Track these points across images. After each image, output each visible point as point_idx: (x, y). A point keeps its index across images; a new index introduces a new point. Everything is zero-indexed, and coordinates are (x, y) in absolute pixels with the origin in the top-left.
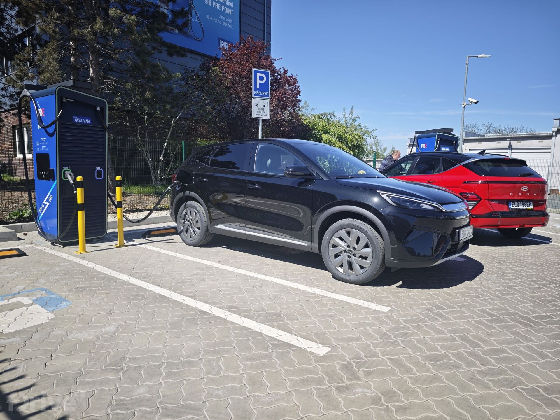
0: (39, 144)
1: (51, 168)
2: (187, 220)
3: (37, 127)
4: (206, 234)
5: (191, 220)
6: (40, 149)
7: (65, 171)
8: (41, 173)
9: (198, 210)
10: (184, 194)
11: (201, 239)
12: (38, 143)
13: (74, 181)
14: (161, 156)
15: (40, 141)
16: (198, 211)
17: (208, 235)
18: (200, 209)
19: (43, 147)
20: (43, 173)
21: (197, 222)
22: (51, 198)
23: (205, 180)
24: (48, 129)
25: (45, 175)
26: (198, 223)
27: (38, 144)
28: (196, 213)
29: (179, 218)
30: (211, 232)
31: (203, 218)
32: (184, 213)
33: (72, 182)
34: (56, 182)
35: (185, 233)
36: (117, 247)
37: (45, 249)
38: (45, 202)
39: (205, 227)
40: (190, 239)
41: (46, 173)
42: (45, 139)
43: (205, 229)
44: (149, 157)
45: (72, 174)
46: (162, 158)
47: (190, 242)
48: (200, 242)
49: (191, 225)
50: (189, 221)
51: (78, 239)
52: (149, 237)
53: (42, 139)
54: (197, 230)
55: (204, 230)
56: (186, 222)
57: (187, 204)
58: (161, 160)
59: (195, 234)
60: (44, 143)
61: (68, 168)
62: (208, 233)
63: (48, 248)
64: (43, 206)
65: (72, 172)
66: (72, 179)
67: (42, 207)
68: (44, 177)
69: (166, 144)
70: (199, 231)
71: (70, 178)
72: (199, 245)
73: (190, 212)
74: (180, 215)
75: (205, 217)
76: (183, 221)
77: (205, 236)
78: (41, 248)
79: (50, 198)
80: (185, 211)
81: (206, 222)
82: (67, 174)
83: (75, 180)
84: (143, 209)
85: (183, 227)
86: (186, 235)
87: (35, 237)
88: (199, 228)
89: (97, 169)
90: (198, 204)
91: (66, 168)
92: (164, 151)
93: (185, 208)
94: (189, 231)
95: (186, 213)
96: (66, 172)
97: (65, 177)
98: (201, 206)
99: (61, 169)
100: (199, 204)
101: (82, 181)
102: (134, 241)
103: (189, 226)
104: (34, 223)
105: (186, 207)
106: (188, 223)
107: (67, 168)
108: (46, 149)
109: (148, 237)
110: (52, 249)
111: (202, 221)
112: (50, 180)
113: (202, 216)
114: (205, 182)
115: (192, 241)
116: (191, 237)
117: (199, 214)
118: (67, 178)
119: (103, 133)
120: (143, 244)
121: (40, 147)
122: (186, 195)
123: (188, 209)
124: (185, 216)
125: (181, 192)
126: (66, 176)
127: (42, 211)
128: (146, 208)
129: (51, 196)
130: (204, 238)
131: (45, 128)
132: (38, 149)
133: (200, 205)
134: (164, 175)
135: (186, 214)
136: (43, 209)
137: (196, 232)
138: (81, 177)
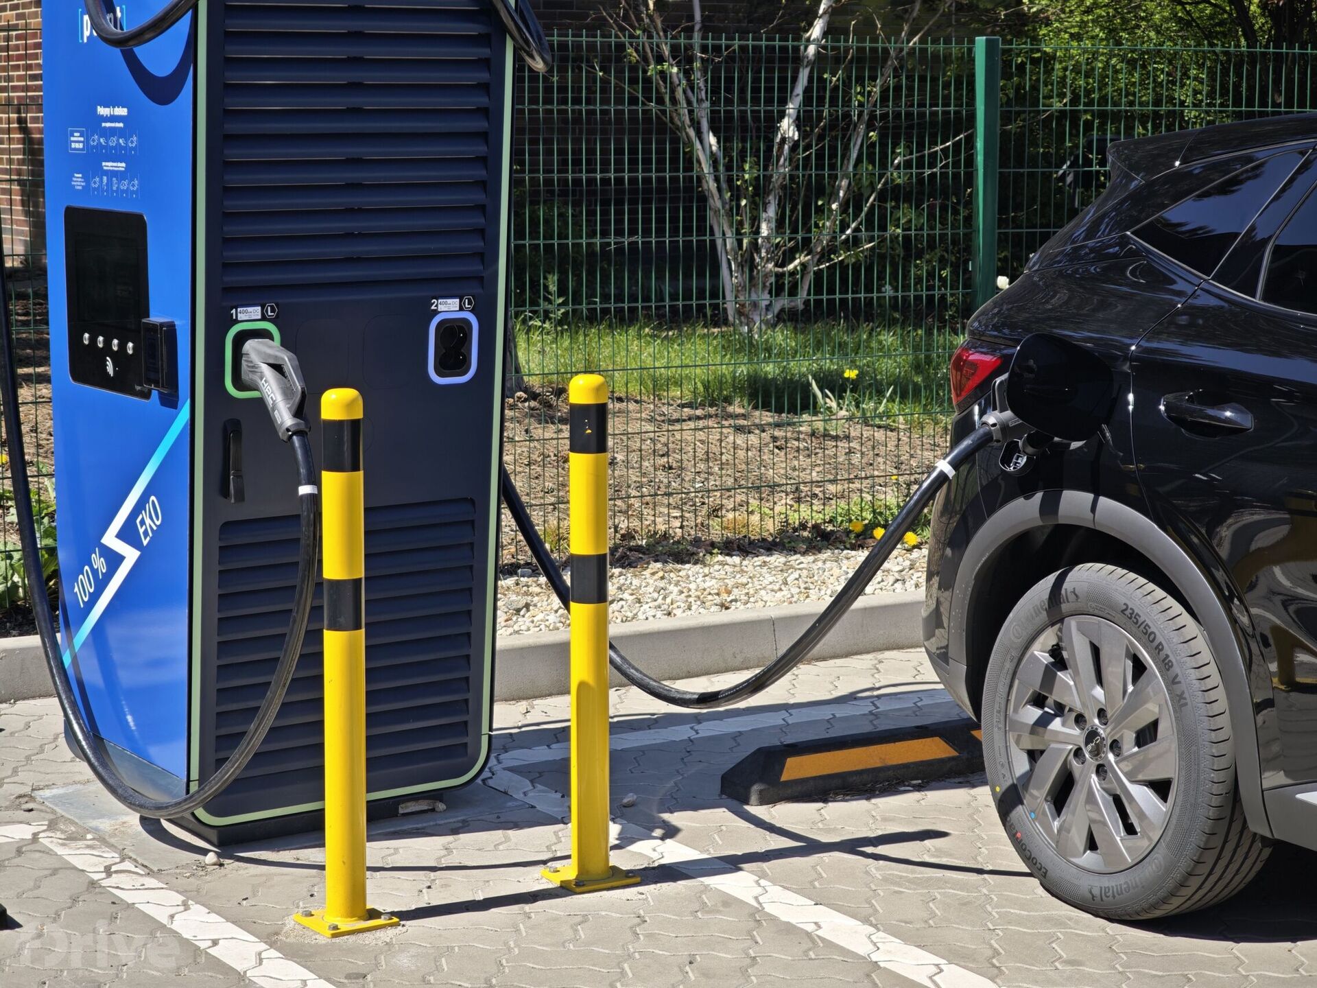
0: (86, 143)
1: (156, 317)
2: (1060, 709)
3: (76, 29)
4: (1217, 842)
5: (1101, 713)
6: (86, 179)
7: (241, 338)
8: (93, 340)
9: (1159, 648)
10: (1050, 506)
11: (1177, 875)
12: (77, 137)
13: (298, 413)
14: (782, 115)
15: (93, 124)
16: (1157, 650)
17: (1230, 846)
18: (1176, 638)
19: (108, 165)
20: (108, 343)
21: (1147, 735)
22: (149, 522)
23: (1228, 414)
24: (142, 52)
25: (120, 357)
26: (1152, 748)
27: (77, 142)
28: (1139, 668)
29: (1002, 689)
30: (1257, 826)
31: (1204, 710)
32: (1040, 653)
33: (285, 418)
34: (184, 415)
35: (1047, 808)
36: (565, 890)
37: (108, 871)
38: (110, 539)
39: (1216, 789)
40: (1088, 859)
41: (122, 346)
42: (122, 111)
43: (1216, 801)
44: (705, 125)
45: (286, 358)
46: (788, 128)
47: (1088, 885)
48: (1172, 894)
49: (1096, 752)
50: (1080, 719)
51: (321, 797)
52: (768, 799)
53: (103, 111)
54: (1142, 796)
55: (1205, 812)
56: (1056, 724)
57: (1068, 585)
58: (783, 140)
59: (1130, 829)
60: (113, 142)
61: (264, 318)
62: (1236, 827)
63: (128, 865)
64: (99, 563)
65: (285, 344)
66: (287, 392)
67: (95, 572)
68: (110, 369)
69: (817, 31)
70: (1163, 807)
71: (272, 390)
72: (1158, 913)
73: (1096, 651)
74: (1009, 666)
75: (1216, 708)
76: (1035, 713)
77: (1210, 857)
78: (87, 860)
79: (144, 515)
80: (1048, 638)
81: (1223, 748)
82: (254, 357)
83: (306, 407)
84: (697, 542)
85: (1033, 755)
86: (1056, 824)
87: (41, 749)
88: (1161, 788)
89: (436, 312)
90: (1160, 593)
91: (249, 316)
92: (804, 75)
93: (1055, 610)
94: (1077, 798)
95: (1056, 652)
96: (250, 346)
97: (239, 383)
98: (1186, 618)
99: (219, 321)
100: (1170, 601)
101: (355, 424)
102: (671, 832)
103: (1078, 753)
104: (34, 641)
105: (1065, 607)
106: (1076, 732)
107: (255, 312)
108: (124, 185)
109: (765, 800)
110: (150, 873)
111: (1187, 739)
112: (147, 395)
113: (1196, 699)
114: (1232, 431)
115: (1106, 882)
116: (1092, 845)
117: (1172, 682)
118: (256, 389)
119: (484, 52)
120: (732, 864)
121: (90, 162)
122: (1061, 521)
123: (1072, 623)
124: (1049, 677)
125: (1027, 493)
126: (246, 376)
127: (94, 598)
128: (716, 532)
129: (149, 506)
130: (1204, 869)
131: (126, 43)
132: (78, 180)
133: (1178, 608)
134: (806, 245)
135: (1059, 661)
136: (101, 585)
137: (1142, 815)
138: (349, 393)
